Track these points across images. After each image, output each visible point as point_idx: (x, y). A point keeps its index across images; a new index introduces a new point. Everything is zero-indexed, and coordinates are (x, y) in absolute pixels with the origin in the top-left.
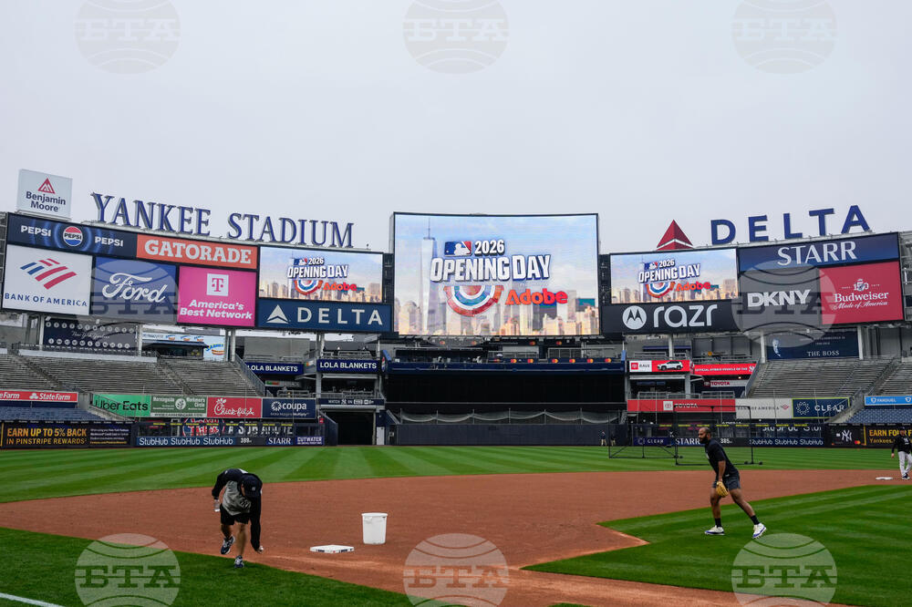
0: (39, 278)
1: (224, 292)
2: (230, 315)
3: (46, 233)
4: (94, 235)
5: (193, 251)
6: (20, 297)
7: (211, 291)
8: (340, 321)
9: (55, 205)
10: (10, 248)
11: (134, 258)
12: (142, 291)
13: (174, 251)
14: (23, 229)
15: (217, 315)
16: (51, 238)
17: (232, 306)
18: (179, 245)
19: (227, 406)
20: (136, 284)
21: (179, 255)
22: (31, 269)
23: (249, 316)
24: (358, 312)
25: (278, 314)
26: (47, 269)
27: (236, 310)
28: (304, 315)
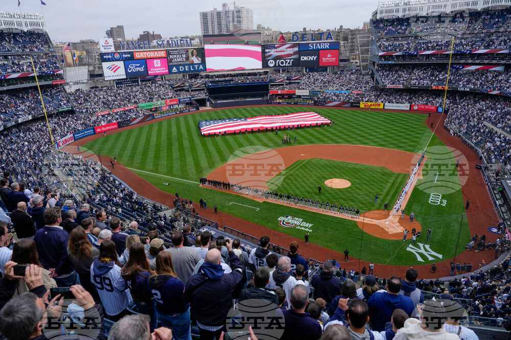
0: (112, 70)
1: (159, 65)
2: (162, 72)
3: (110, 57)
4: (122, 54)
5: (149, 55)
6: (109, 77)
7: (156, 65)
8: (192, 69)
9: (109, 47)
10: (103, 63)
11: (134, 59)
12: (138, 68)
13: (144, 55)
14: (105, 57)
15: (159, 72)
16: (112, 58)
17: (162, 69)
18: (145, 53)
19: (170, 102)
20: (136, 67)
21: (145, 56)
22: (109, 68)
23: (167, 71)
24: (196, 66)
25: (175, 70)
26: (113, 67)
27: (163, 70)
28: (182, 69)
